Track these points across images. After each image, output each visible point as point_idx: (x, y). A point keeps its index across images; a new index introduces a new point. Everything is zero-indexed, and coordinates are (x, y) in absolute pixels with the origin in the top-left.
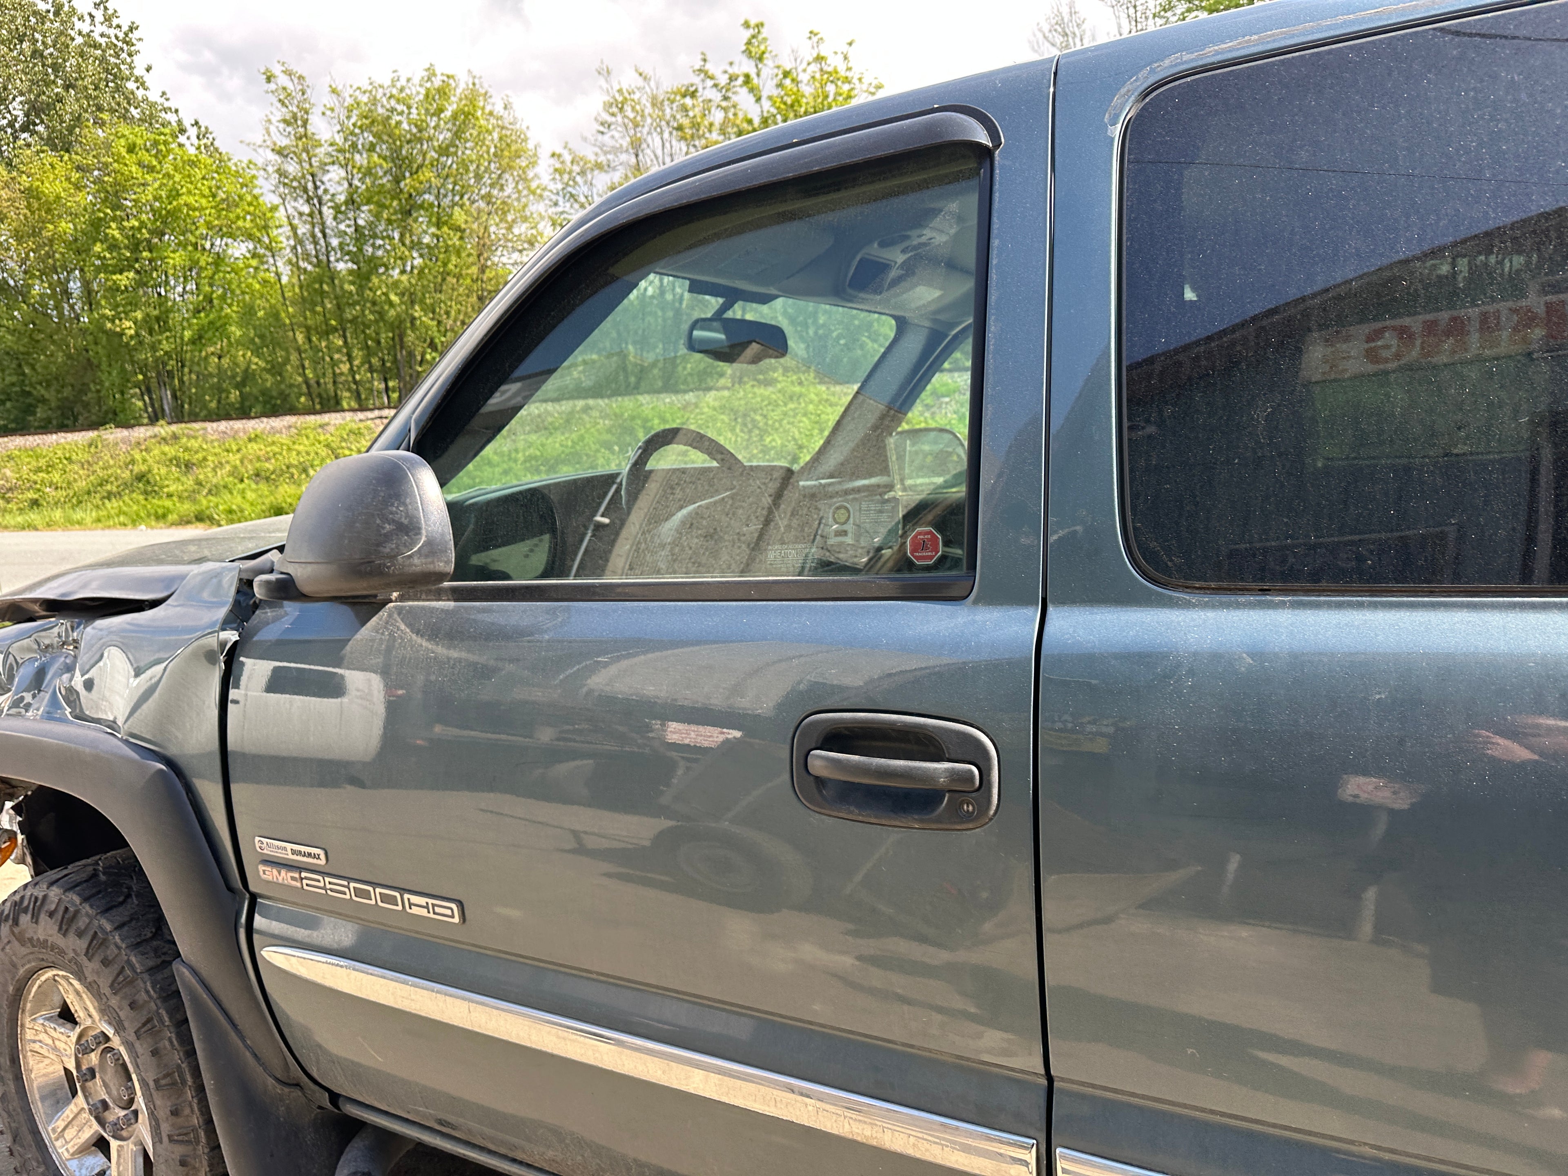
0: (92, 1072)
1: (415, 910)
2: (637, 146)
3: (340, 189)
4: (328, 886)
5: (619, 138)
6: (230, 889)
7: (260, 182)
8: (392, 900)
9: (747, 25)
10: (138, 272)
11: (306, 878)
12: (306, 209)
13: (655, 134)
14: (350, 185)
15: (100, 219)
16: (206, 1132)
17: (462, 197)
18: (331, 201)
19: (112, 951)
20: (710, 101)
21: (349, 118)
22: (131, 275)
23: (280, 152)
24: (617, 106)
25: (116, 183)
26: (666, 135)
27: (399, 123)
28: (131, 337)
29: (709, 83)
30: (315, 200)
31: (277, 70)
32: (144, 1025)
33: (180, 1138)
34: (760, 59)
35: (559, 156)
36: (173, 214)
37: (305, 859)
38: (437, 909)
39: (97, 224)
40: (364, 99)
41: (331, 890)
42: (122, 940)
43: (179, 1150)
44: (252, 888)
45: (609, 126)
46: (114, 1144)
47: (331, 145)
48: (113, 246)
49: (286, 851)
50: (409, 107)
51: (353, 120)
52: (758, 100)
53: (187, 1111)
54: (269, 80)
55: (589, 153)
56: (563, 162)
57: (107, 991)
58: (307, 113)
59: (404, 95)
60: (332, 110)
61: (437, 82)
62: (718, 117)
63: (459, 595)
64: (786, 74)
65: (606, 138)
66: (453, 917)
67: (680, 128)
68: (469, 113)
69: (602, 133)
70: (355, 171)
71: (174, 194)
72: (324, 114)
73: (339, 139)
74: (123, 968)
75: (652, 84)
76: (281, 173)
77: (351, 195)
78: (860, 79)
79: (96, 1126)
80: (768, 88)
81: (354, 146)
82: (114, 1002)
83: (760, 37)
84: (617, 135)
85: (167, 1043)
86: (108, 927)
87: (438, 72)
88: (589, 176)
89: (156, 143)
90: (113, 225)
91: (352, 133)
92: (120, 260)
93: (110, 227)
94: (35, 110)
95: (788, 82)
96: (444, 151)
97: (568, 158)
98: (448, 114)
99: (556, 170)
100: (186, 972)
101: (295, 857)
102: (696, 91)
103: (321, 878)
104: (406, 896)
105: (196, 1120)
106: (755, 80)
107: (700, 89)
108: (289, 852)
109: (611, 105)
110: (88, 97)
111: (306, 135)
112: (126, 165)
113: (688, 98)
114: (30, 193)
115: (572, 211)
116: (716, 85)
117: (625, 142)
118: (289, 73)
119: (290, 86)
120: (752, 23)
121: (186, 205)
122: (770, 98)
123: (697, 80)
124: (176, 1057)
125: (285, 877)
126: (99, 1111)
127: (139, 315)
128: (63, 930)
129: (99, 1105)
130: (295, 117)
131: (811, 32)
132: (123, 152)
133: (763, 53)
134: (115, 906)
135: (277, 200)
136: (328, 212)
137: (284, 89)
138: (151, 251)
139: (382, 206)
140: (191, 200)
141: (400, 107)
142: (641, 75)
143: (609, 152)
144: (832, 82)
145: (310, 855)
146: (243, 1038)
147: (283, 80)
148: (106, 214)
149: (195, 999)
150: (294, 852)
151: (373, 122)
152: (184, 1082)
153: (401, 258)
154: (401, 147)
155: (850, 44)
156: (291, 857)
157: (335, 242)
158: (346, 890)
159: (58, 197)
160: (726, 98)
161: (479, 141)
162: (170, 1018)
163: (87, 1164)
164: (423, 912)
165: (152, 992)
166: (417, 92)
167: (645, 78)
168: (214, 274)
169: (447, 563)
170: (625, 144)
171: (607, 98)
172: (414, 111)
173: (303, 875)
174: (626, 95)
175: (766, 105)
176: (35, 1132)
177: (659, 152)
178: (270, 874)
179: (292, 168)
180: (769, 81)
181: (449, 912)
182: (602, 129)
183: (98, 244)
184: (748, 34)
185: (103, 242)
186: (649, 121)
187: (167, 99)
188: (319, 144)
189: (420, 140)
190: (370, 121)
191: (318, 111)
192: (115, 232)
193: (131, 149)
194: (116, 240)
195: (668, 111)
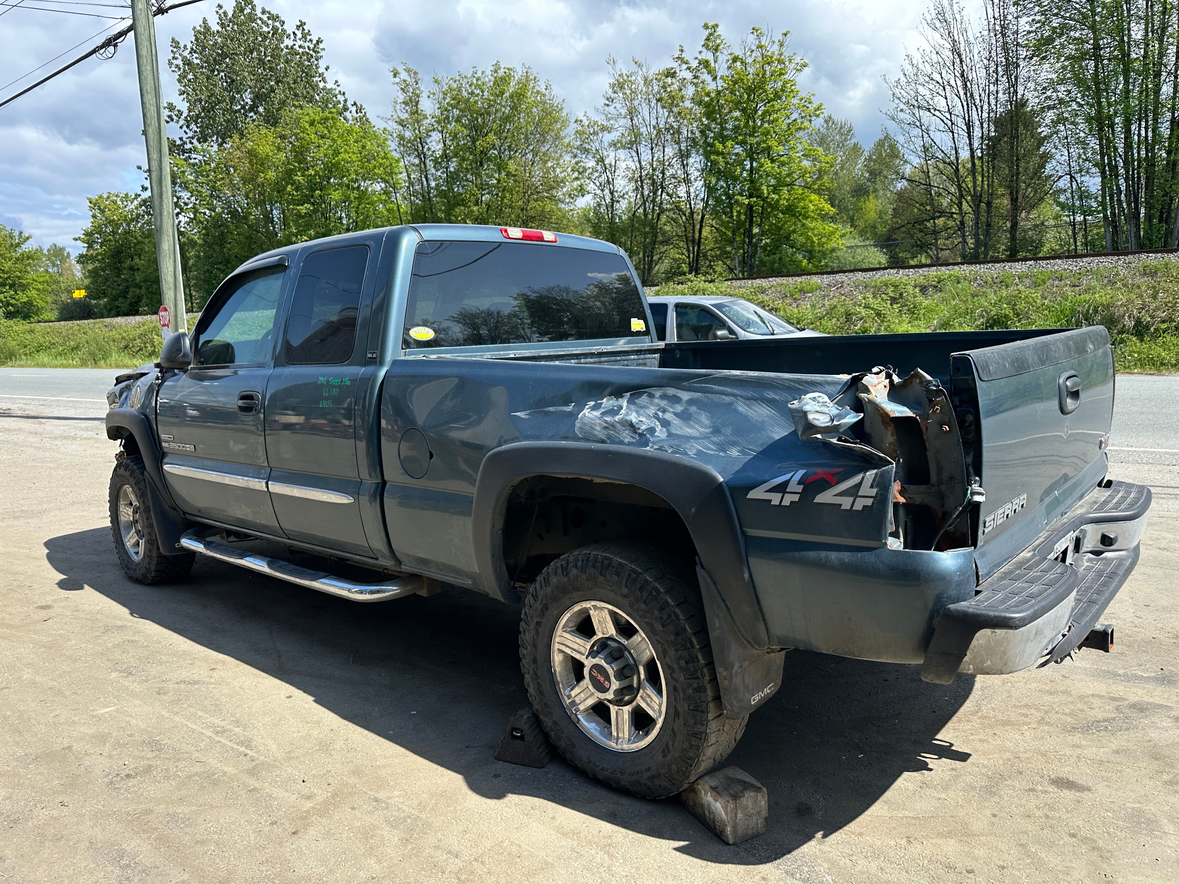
0: (136, 520)
1: (188, 449)
2: (632, 113)
3: (438, 148)
4: (174, 446)
5: (620, 107)
6: (158, 450)
7: (389, 143)
8: (184, 447)
9: (706, 27)
10: (313, 204)
12: (417, 161)
13: (644, 105)
14: (445, 145)
15: (291, 170)
17: (516, 152)
18: (432, 155)
20: (685, 79)
21: (444, 99)
22: (309, 206)
23: (401, 123)
24: (619, 85)
25: (302, 146)
26: (652, 105)
27: (476, 102)
29: (684, 66)
30: (422, 156)
31: (401, 69)
34: (716, 50)
35: (581, 121)
36: (336, 165)
39: (289, 173)
40: (455, 86)
44: (162, 449)
45: (613, 100)
46: (141, 541)
47: (433, 118)
48: (298, 188)
49: (167, 437)
50: (483, 92)
51: (447, 101)
53: (152, 519)
54: (395, 76)
55: (601, 120)
56: (582, 126)
58: (418, 96)
59: (479, 83)
60: (434, 94)
61: (501, 73)
62: (690, 91)
63: (200, 368)
64: (735, 60)
65: (611, 109)
68: (520, 94)
69: (608, 105)
70: (447, 135)
71: (337, 153)
72: (429, 97)
73: (438, 113)
75: (644, 70)
76: (402, 138)
77: (445, 151)
78: (790, 61)
80: (722, 70)
81: (447, 117)
82: (137, 491)
83: (716, 34)
84: (619, 106)
87: (502, 67)
88: (600, 135)
89: (327, 119)
90: (299, 174)
91: (446, 110)
92: (302, 196)
93: (297, 175)
94: (258, 98)
95: (738, 64)
96: (507, 119)
98: (507, 94)
99: (577, 132)
100: (147, 474)
101: (169, 439)
102: (675, 73)
104: (186, 445)
106: (713, 65)
107: (678, 71)
109: (615, 85)
110: (290, 88)
111: (417, 111)
112: (308, 134)
113: (669, 78)
114: (252, 154)
115: (587, 160)
116: (688, 68)
117: (624, 111)
118: (408, 71)
119: (408, 79)
120: (710, 25)
121: (343, 160)
122: (722, 78)
123: (675, 65)
125: (168, 444)
128: (125, 470)
129: (138, 531)
130: (411, 100)
131: (753, 29)
132: (307, 125)
133: (719, 45)
135: (399, 156)
136: (430, 164)
137: (405, 81)
138: (321, 190)
139: (463, 159)
140: (346, 156)
141: (477, 91)
142: (636, 63)
143: (612, 119)
144: (769, 64)
145: (171, 437)
146: (160, 493)
147: (404, 75)
148: (294, 166)
149: (148, 480)
151: (459, 102)
153: (473, 195)
154: (477, 119)
155: (785, 35)
157: (433, 184)
158: (177, 447)
159: (267, 155)
160: (696, 77)
161: (529, 114)
166: (489, 79)
167: (639, 66)
168: (359, 205)
170: (623, 113)
171: (612, 81)
172: (486, 93)
173: (171, 443)
174: (625, 78)
175: (719, 81)
176: (122, 540)
177: (647, 117)
178: (165, 444)
179: (408, 134)
180: (724, 64)
181: (192, 448)
182: (607, 102)
183: (290, 186)
184: (707, 33)
185: (292, 185)
186: (639, 96)
187: (338, 86)
188: (425, 117)
189: (489, 114)
190: (457, 101)
191: (424, 95)
192: (300, 178)
193: (312, 123)
194: (300, 183)
195: (656, 88)
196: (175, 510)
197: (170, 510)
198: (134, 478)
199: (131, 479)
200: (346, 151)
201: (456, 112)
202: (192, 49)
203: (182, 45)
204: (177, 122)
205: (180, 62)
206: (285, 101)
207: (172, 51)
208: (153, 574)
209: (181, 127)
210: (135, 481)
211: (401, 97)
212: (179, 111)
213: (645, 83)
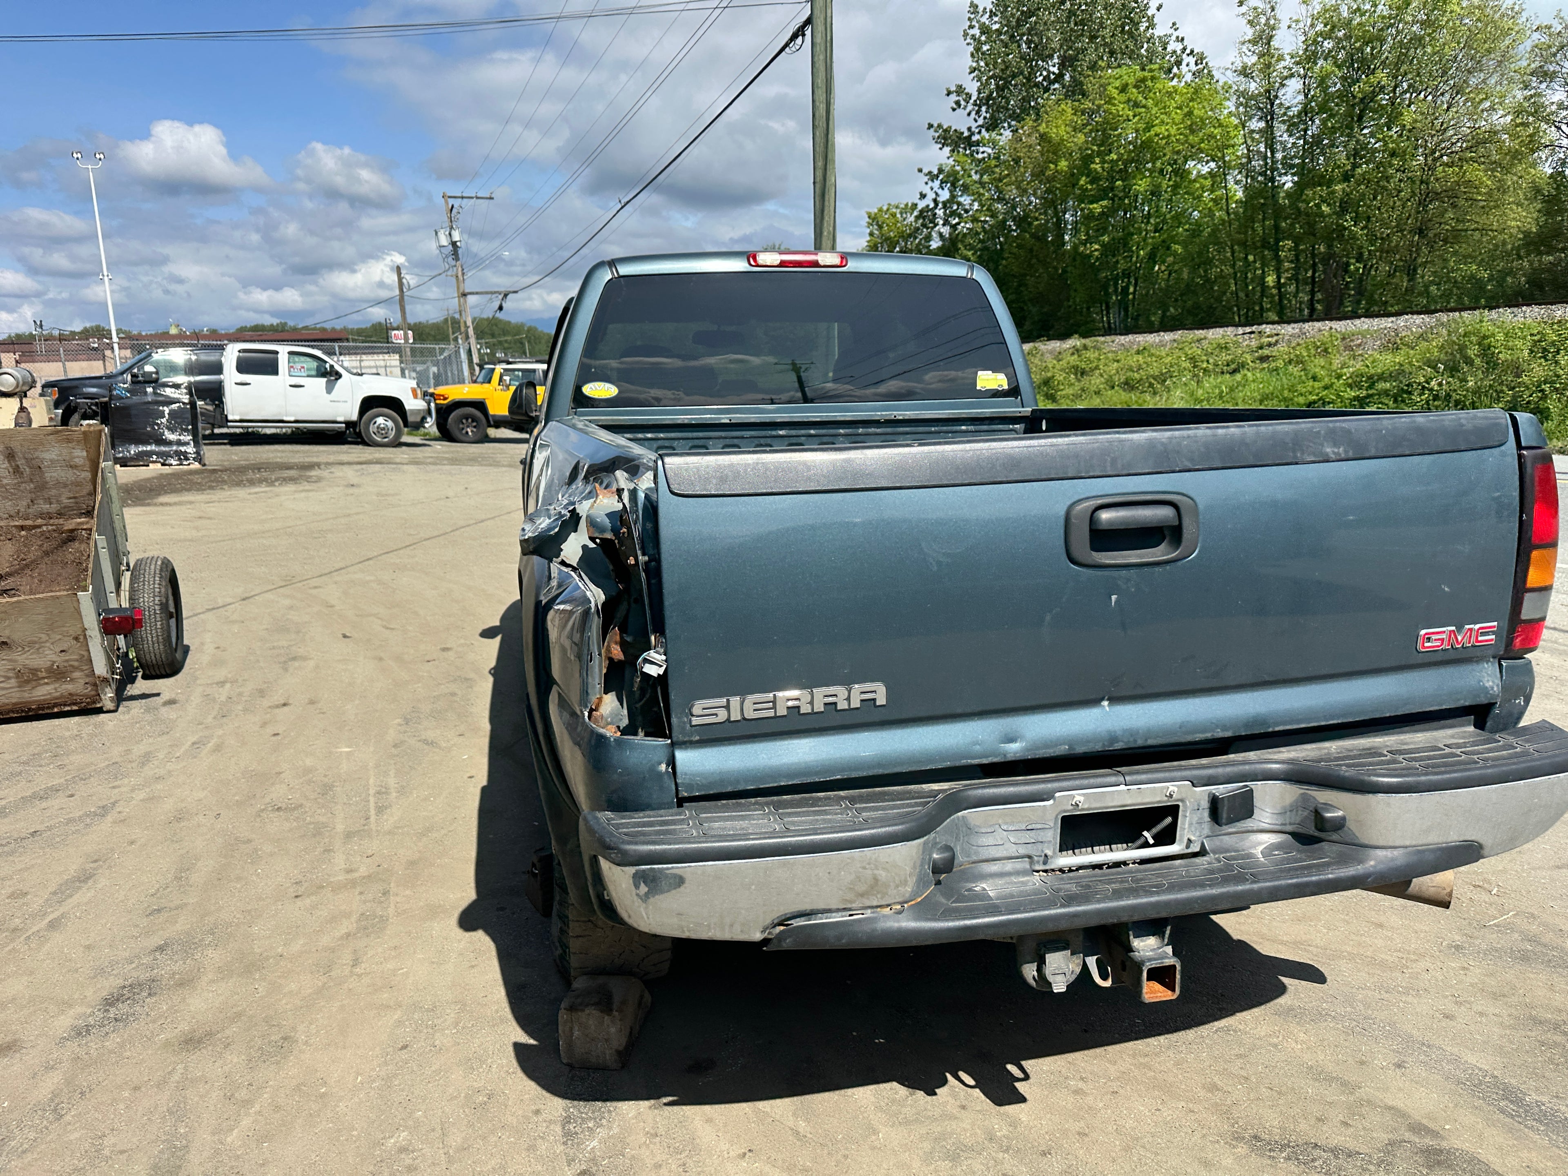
3: (1296, 101)
10: (1111, 200)
12: (1262, 124)
14: (1307, 96)
15: (1089, 156)
18: (1285, 114)
21: (1313, 26)
22: (1104, 203)
23: (1245, 72)
25: (1106, 122)
27: (1362, 24)
28: (1097, 259)
30: (1269, 117)
36: (1148, 143)
39: (1087, 160)
47: (1292, 57)
48: (1095, 179)
51: (1316, 29)
58: (1273, 28)
60: (1297, 21)
70: (1311, 81)
71: (1149, 127)
72: (1289, 27)
73: (1300, 49)
76: (1243, 92)
77: (1306, 105)
81: (1315, 53)
89: (1143, 80)
90: (1097, 160)
91: (1313, 43)
92: (1099, 190)
93: (1094, 162)
94: (1066, 63)
110: (1106, 44)
111: (1269, 51)
112: (1114, 105)
114: (1044, 138)
121: (1157, 135)
127: (1106, 238)
130: (1261, 35)
132: (1115, 93)
136: (1280, 127)
137: (1255, 8)
138: (1123, 181)
140: (1162, 130)
148: (1093, 151)
151: (1333, 27)
154: (1360, 49)
157: (1279, 156)
159: (1062, 140)
168: (1173, 196)
172: (1380, 7)
179: (1251, 87)
183: (1084, 178)
185: (1088, 176)
187: (1176, 30)
188: (1281, 58)
191: (1284, 25)
192: (1098, 166)
193: (1123, 89)
194: (1097, 173)
200: (1163, 122)
201: (1328, 45)
202: (991, 11)
203: (981, 9)
204: (965, 108)
205: (976, 32)
206: (1096, 63)
207: (969, 19)
209: (969, 114)
211: (1250, 33)
212: (967, 94)
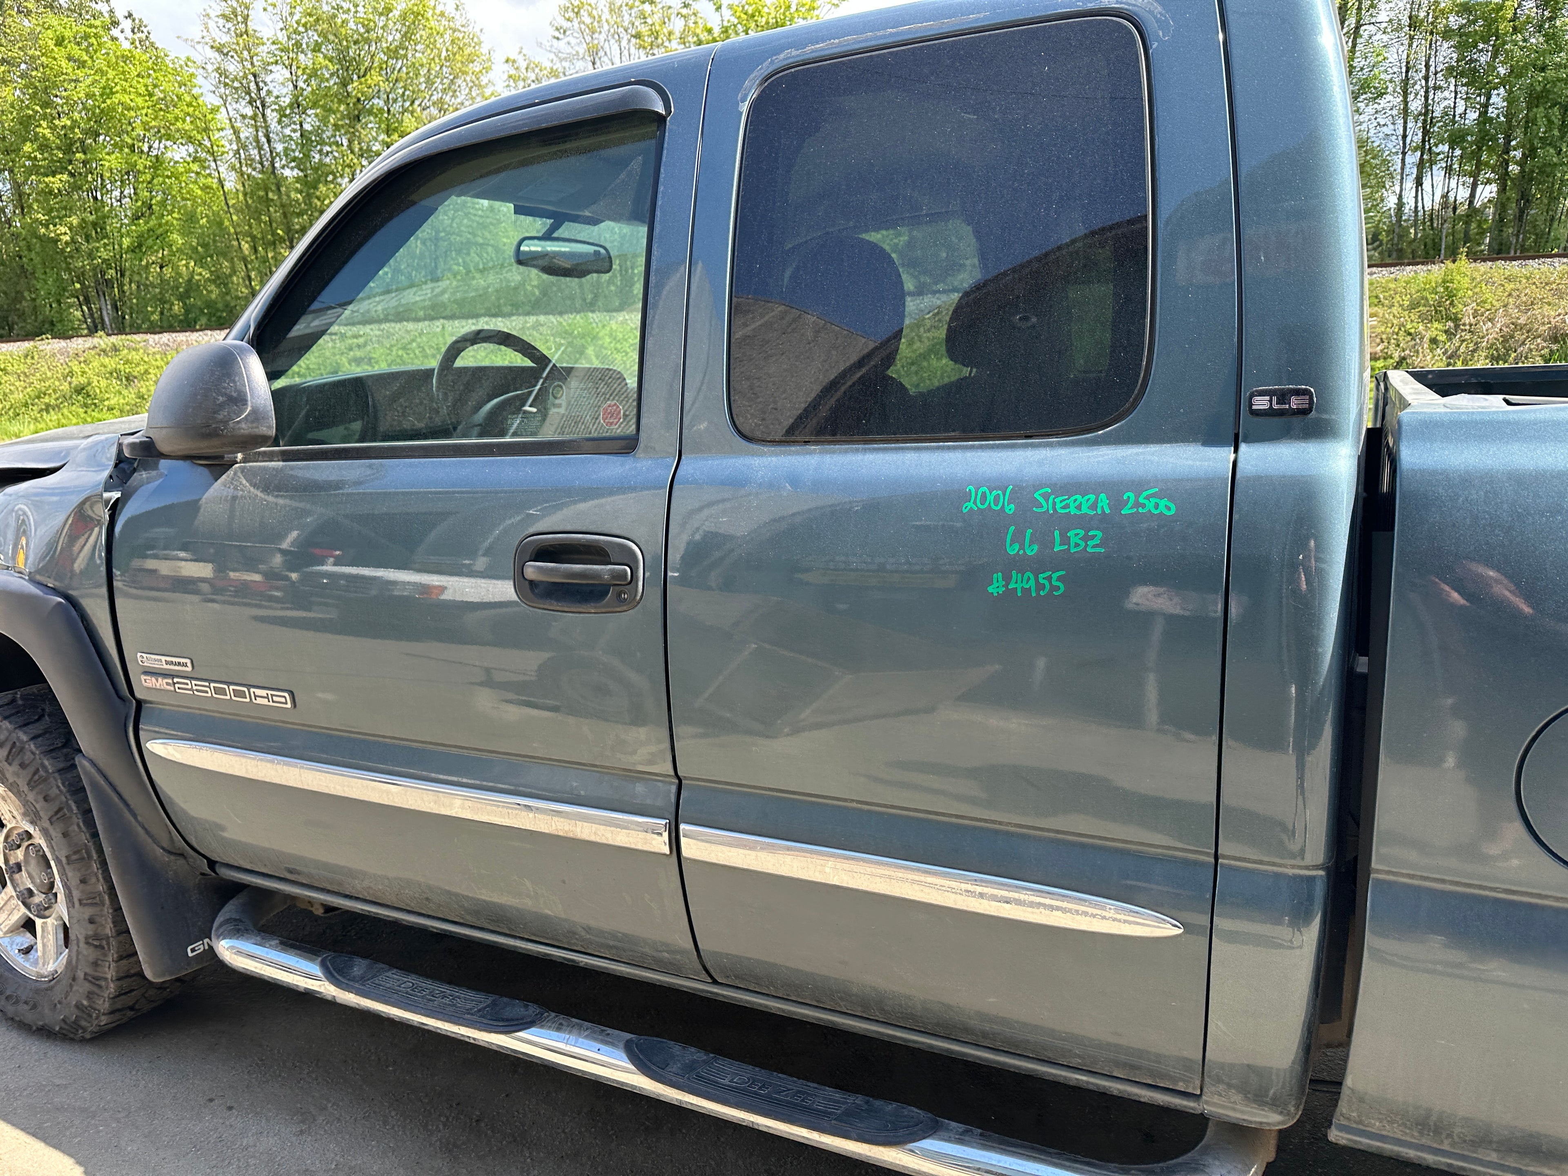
0: (19, 867)
1: (259, 701)
2: (593, 53)
3: (284, 91)
4: (195, 688)
5: (575, 44)
6: (121, 698)
7: (200, 80)
8: (242, 694)
10: (72, 175)
11: (178, 683)
12: (249, 111)
13: (612, 41)
14: (296, 87)
15: (30, 117)
16: (109, 897)
17: (412, 103)
18: (275, 103)
19: (28, 757)
20: (670, 7)
21: (292, 14)
22: (65, 177)
23: (220, 49)
24: (573, 10)
25: (45, 79)
26: (624, 43)
27: (345, 22)
28: (67, 243)
30: (259, 104)
32: (57, 813)
33: (89, 901)
35: (514, 61)
36: (108, 113)
37: (176, 668)
38: (275, 699)
39: (26, 123)
41: (197, 690)
42: (37, 748)
43: (88, 912)
44: (138, 695)
45: (565, 32)
46: (39, 922)
47: (273, 43)
48: (44, 147)
49: (161, 662)
51: (296, 17)
52: (719, 8)
53: (94, 880)
55: (545, 60)
56: (517, 68)
57: (25, 788)
58: (247, 8)
62: (678, 25)
63: (287, 457)
65: (562, 45)
66: (286, 703)
67: (638, 36)
68: (418, 14)
69: (558, 39)
70: (300, 72)
71: (108, 92)
72: (265, 10)
73: (282, 37)
74: (38, 769)
76: (222, 73)
77: (296, 97)
79: (23, 910)
81: (298, 44)
82: (31, 797)
84: (573, 41)
85: (76, 828)
86: (25, 738)
89: (86, 37)
90: (44, 124)
91: (296, 32)
92: (52, 161)
93: (40, 126)
96: (393, 53)
97: (523, 65)
98: (396, 13)
99: (510, 77)
100: (86, 764)
101: (168, 667)
103: (188, 682)
104: (252, 690)
105: (101, 887)
108: (164, 663)
109: (566, 9)
111: (246, 32)
112: (55, 59)
117: (582, 49)
121: (121, 104)
122: (730, 7)
124: (84, 838)
125: (162, 683)
126: (26, 897)
127: (74, 220)
129: (25, 892)
130: (235, 12)
132: (51, 45)
134: (32, 723)
135: (218, 102)
136: (272, 116)
138: (84, 153)
139: (330, 111)
140: (126, 99)
143: (565, 59)
145: (179, 664)
146: (135, 816)
148: (35, 112)
149: (94, 785)
150: (167, 663)
151: (318, 20)
152: (90, 857)
153: (349, 166)
154: (348, 47)
156: (165, 666)
157: (280, 148)
158: (208, 689)
161: (431, 45)
162: (78, 807)
163: (17, 941)
164: (264, 702)
165: (62, 788)
168: (153, 179)
169: (270, 427)
170: (581, 52)
172: (360, 9)
173: (176, 680)
175: (726, 13)
178: (150, 682)
179: (233, 67)
181: (283, 700)
182: (557, 34)
183: (28, 144)
185: (33, 141)
186: (606, 27)
188: (261, 42)
189: (368, 41)
190: (314, 19)
191: (257, 6)
192: (45, 132)
194: (47, 139)
195: (626, 17)
196: (182, 855)
197: (166, 858)
198: (23, 766)
199: (10, 771)
200: (124, 90)
201: (313, 36)
208: (104, 1020)
210: (27, 774)
213: (611, 10)
